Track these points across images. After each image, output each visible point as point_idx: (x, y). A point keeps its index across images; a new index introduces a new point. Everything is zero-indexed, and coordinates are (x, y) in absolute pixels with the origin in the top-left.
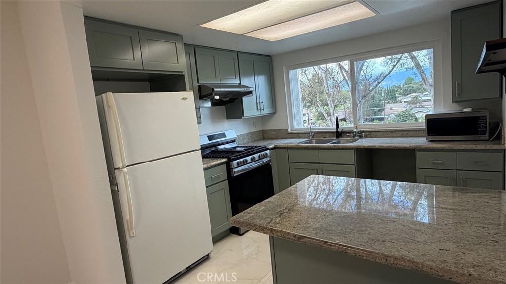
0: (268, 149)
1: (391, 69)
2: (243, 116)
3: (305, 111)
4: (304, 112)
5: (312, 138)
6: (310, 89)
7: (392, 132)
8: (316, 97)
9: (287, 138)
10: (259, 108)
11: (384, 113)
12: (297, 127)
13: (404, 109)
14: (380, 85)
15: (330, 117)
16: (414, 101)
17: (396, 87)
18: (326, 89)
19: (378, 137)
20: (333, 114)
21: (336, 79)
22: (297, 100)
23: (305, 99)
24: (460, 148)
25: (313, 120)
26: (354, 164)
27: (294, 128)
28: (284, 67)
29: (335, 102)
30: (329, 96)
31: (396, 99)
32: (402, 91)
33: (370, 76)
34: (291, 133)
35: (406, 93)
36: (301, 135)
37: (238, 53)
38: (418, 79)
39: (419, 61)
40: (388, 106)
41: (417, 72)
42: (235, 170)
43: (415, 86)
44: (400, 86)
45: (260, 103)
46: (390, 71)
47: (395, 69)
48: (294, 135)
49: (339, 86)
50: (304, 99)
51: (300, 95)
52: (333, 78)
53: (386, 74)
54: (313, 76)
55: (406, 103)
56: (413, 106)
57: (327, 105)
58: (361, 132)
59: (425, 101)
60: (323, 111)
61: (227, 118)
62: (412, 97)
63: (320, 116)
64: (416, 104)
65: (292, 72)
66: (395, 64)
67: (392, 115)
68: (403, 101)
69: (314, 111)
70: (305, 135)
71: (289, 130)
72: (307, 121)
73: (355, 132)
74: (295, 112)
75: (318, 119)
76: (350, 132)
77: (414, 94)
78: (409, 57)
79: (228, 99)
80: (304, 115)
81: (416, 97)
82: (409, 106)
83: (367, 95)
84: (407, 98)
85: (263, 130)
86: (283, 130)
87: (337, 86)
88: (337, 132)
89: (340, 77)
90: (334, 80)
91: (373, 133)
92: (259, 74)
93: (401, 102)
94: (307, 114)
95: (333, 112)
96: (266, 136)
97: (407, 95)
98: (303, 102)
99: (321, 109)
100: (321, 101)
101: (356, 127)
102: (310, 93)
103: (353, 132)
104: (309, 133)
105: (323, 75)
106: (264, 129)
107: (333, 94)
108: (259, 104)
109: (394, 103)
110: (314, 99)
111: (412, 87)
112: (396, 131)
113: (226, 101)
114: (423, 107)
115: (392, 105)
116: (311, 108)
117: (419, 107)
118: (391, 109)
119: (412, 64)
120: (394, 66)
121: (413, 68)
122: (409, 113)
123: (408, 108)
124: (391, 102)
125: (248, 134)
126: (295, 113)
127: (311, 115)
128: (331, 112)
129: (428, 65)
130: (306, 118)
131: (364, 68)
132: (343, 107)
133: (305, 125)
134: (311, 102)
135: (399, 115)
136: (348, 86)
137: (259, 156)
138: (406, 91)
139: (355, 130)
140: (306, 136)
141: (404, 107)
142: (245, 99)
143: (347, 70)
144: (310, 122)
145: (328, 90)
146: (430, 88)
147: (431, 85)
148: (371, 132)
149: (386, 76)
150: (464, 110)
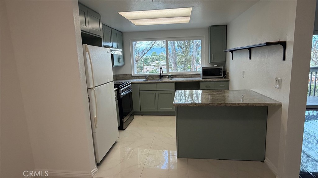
1: (151, 46)
2: (114, 65)
5: (147, 79)
9: (132, 79)
10: (119, 62)
11: (143, 71)
13: (153, 69)
14: (146, 55)
17: (148, 57)
19: (179, 78)
24: (216, 80)
27: (136, 73)
28: (130, 39)
31: (148, 64)
32: (151, 59)
33: (139, 50)
35: (153, 61)
36: (140, 77)
40: (145, 67)
42: (122, 94)
43: (157, 57)
45: (120, 58)
46: (151, 48)
47: (153, 47)
48: (135, 77)
53: (149, 49)
58: (172, 75)
59: (162, 65)
62: (156, 63)
64: (158, 66)
68: (152, 65)
71: (133, 75)
76: (167, 76)
77: (157, 61)
81: (158, 63)
83: (139, 60)
84: (154, 63)
86: (129, 74)
88: (160, 75)
93: (151, 66)
96: (118, 78)
104: (145, 76)
106: (116, 74)
109: (148, 66)
115: (147, 67)
118: (147, 69)
120: (153, 45)
122: (156, 72)
124: (146, 65)
135: (151, 72)
138: (153, 59)
139: (169, 75)
140: (143, 77)
141: (153, 68)
146: (171, 58)
147: (172, 57)
148: (176, 75)
149: (149, 50)
150: (215, 66)
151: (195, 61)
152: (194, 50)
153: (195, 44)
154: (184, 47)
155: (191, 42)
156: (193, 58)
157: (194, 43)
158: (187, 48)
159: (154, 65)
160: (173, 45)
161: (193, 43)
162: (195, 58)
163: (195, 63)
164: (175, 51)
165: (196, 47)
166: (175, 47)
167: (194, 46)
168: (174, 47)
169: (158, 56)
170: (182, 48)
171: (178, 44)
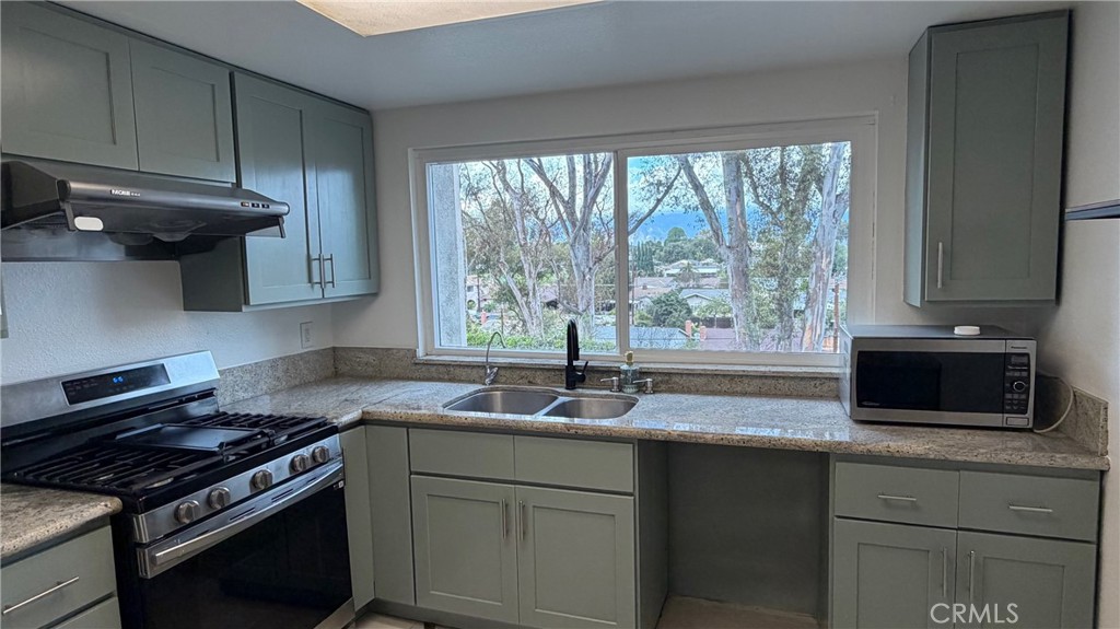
0: (334, 430)
1: (652, 205)
2: (247, 302)
3: (472, 280)
4: (468, 284)
5: (493, 382)
6: (485, 234)
7: (732, 377)
8: (498, 253)
9: (412, 379)
10: (316, 279)
12: (446, 344)
13: (667, 290)
15: (525, 299)
16: (685, 276)
17: (653, 244)
18: (521, 236)
19: (689, 392)
20: (534, 294)
21: (542, 217)
22: (450, 258)
23: (472, 256)
24: (974, 459)
25: (490, 302)
26: (631, 491)
27: (437, 346)
28: (410, 150)
29: (540, 266)
30: (525, 253)
31: (652, 269)
32: (662, 254)
34: (427, 364)
35: (670, 258)
36: (458, 371)
37: (233, 72)
38: (703, 233)
39: (709, 195)
40: (639, 282)
41: (704, 217)
43: (688, 246)
44: (659, 242)
45: (320, 260)
46: (652, 211)
47: (659, 207)
48: (433, 369)
49: (548, 233)
50: (470, 255)
51: (460, 244)
52: (536, 213)
54: (494, 204)
55: (672, 278)
56: (682, 285)
57: (520, 270)
58: (644, 373)
59: (703, 276)
60: (512, 285)
61: (187, 308)
62: (681, 266)
63: (505, 294)
64: (688, 280)
65: (435, 171)
66: (659, 196)
67: (647, 299)
68: (665, 273)
69: (491, 281)
70: (469, 371)
71: (420, 353)
72: (477, 302)
73: (626, 372)
74: (440, 295)
75: (499, 301)
76: (608, 372)
77: (685, 262)
78: (690, 186)
79: (180, 237)
80: (470, 288)
81: (689, 267)
82: (676, 283)
83: (604, 255)
84: (673, 268)
85: (334, 349)
86: (399, 350)
87: (545, 231)
88: (570, 369)
89: (552, 215)
90: (538, 218)
91: (676, 379)
92: (324, 163)
93: (661, 275)
94: (475, 288)
95: (534, 289)
96: (343, 368)
97: (673, 261)
98: (469, 261)
99: (506, 278)
100: (509, 261)
101: (630, 356)
102: (485, 242)
103: (618, 372)
105: (516, 205)
106: (339, 345)
107: (536, 249)
108: (315, 264)
109: (649, 275)
110: (494, 257)
111: (682, 248)
112: (742, 376)
113: (174, 243)
114: (699, 287)
115: (647, 279)
116: (486, 275)
117: (693, 287)
118: (645, 288)
119: (695, 201)
120: (659, 201)
121: (697, 207)
122: (677, 298)
123: (674, 288)
124: (643, 273)
125: (274, 361)
126: (442, 298)
127: (486, 291)
128: (531, 288)
129: (724, 204)
130: (473, 295)
131: (599, 199)
132: (554, 278)
133: (470, 311)
134: (486, 262)
135: (658, 302)
136: (568, 233)
137: (292, 465)
138: (670, 253)
139: (624, 367)
140: (474, 374)
141: (668, 286)
142: (255, 242)
143: (566, 199)
144: (482, 305)
145: (525, 239)
146: (727, 251)
147: (729, 247)
148: (669, 374)
149: (642, 220)
150: (958, 331)
151: (827, 266)
152: (825, 218)
153: (829, 194)
154: (780, 208)
155: (813, 187)
156: (819, 254)
157: (826, 191)
158: (792, 213)
159: (672, 275)
160: (734, 198)
161: (821, 190)
162: (829, 253)
163: (828, 273)
164: (744, 225)
165: (832, 209)
166: (742, 206)
167: (824, 203)
168: (738, 206)
169: (690, 241)
170: (772, 213)
171: (757, 196)
